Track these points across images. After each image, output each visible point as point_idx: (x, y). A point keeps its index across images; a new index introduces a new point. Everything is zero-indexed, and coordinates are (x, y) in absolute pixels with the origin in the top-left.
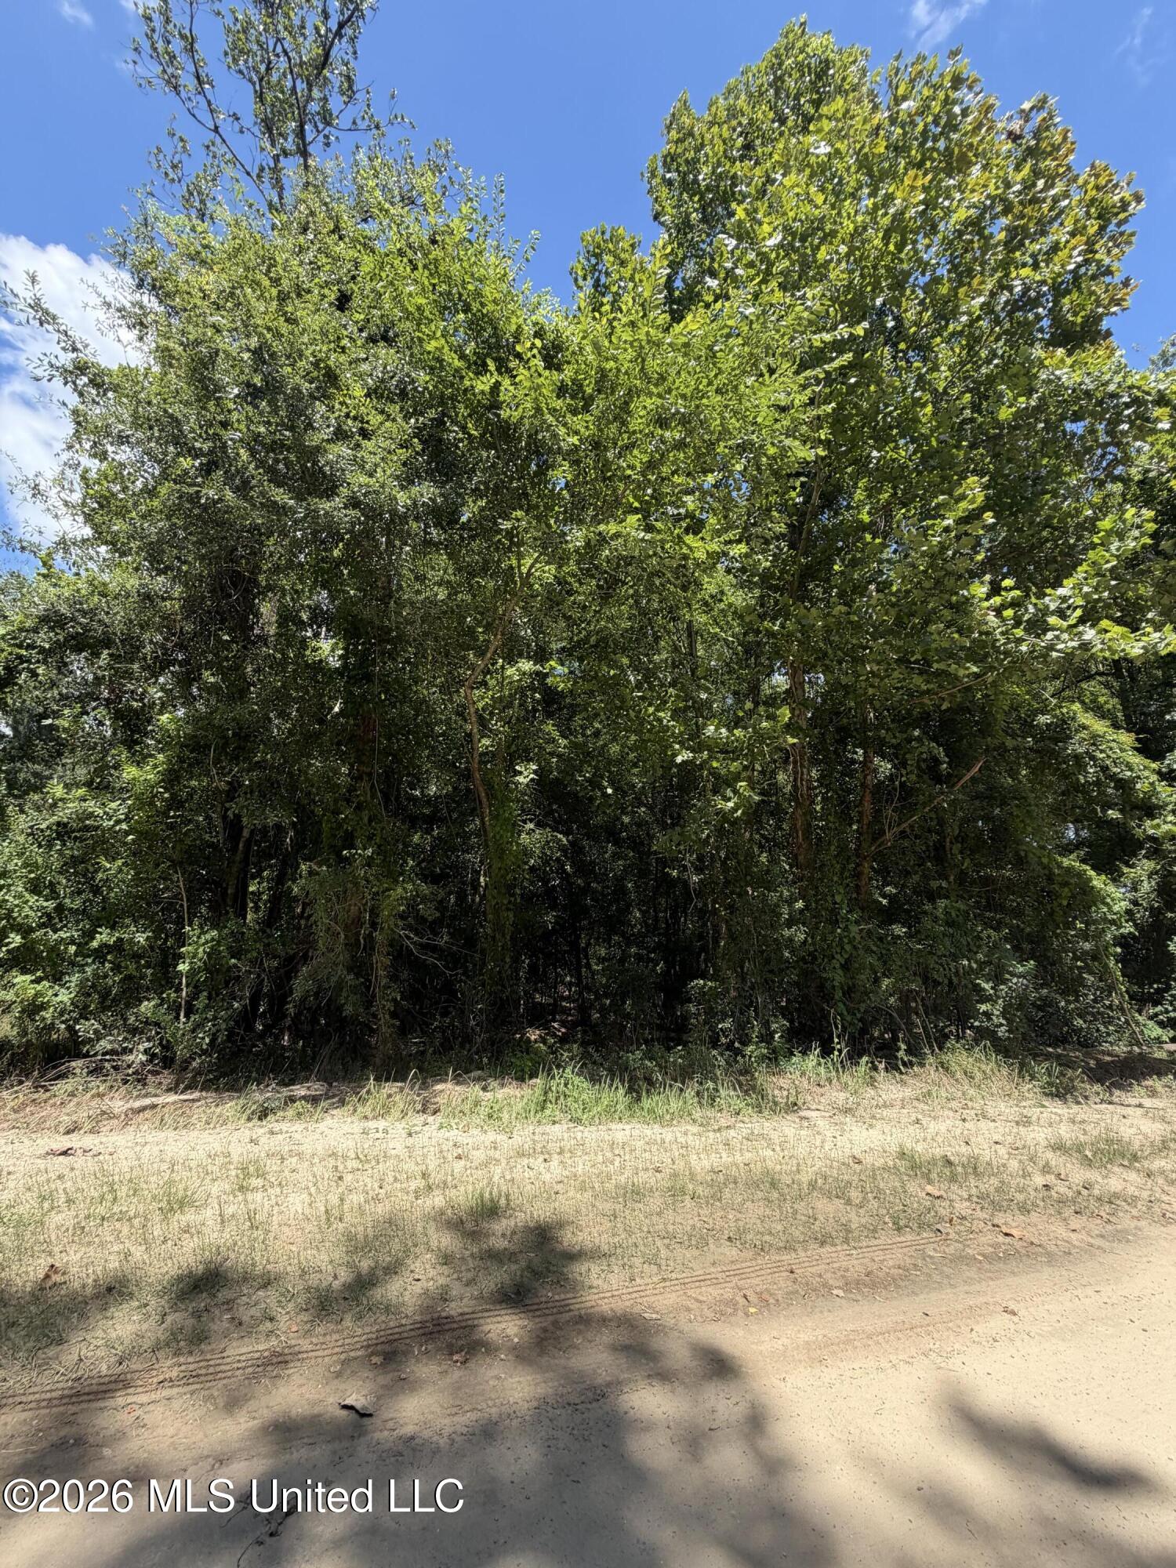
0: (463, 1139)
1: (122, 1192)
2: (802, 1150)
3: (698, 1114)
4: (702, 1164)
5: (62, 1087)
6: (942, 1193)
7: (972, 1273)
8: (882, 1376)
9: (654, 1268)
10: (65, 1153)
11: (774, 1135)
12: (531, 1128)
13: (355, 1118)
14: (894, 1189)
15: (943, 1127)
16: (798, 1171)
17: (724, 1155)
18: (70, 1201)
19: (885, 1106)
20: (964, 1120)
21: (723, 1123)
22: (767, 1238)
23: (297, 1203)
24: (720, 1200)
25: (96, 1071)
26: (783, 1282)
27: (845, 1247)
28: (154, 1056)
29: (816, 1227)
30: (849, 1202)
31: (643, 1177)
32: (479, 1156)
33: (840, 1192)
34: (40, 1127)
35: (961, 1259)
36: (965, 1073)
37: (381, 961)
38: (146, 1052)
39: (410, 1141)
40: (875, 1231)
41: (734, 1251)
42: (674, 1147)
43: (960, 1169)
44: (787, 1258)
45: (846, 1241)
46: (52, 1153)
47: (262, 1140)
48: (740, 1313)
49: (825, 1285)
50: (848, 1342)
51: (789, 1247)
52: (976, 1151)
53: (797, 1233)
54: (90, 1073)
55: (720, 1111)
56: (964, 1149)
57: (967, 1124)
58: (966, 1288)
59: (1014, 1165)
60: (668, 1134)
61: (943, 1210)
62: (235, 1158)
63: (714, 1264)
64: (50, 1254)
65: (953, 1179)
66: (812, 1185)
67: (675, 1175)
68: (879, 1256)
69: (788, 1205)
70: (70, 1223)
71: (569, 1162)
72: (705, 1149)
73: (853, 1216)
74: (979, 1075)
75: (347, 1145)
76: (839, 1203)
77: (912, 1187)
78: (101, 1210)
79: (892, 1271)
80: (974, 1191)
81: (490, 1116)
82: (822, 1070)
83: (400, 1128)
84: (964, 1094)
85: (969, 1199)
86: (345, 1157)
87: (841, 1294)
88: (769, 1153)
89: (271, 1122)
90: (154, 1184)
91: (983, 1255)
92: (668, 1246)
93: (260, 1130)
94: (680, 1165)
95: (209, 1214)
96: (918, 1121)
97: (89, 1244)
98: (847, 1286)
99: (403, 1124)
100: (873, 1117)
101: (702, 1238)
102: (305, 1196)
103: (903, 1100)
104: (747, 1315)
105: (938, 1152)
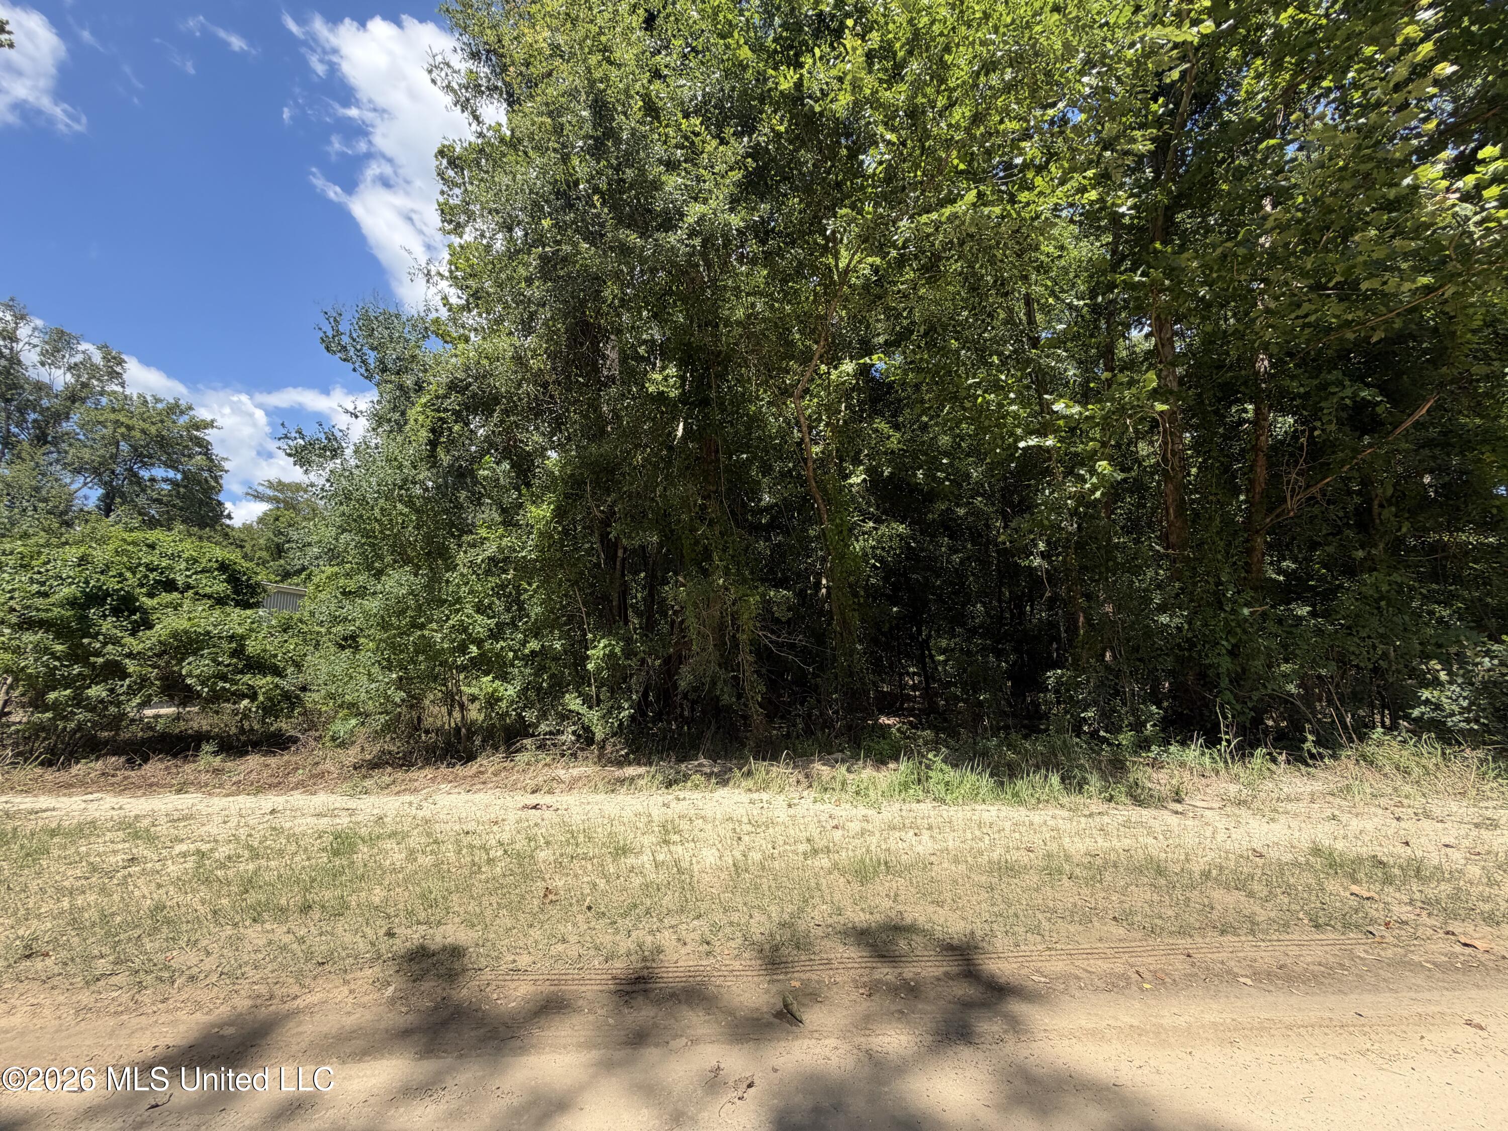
0: (837, 812)
1: (581, 839)
2: (1190, 840)
3: (1065, 800)
4: (1077, 847)
5: (522, 758)
6: (1372, 894)
7: (1420, 980)
8: (1306, 1066)
9: (1039, 938)
10: (535, 807)
11: (1155, 824)
12: (897, 805)
13: (741, 790)
14: (1308, 886)
15: (1369, 826)
16: (1188, 860)
17: (1100, 840)
18: (548, 843)
19: (1289, 799)
20: (1398, 819)
21: (1094, 808)
22: (1159, 922)
23: (709, 856)
24: (1101, 882)
25: (541, 747)
26: (1179, 965)
27: (1251, 938)
28: (579, 736)
29: (1215, 915)
30: (1251, 894)
31: (1014, 856)
32: (855, 827)
33: (1241, 884)
34: (514, 787)
35: (1403, 964)
36: (1398, 768)
37: (746, 658)
38: (574, 733)
39: (792, 811)
40: (1286, 925)
41: (1122, 931)
42: (1044, 829)
43: (1397, 871)
44: (1183, 942)
45: (1252, 932)
46: (526, 807)
47: (673, 805)
48: (1134, 988)
49: (1229, 972)
50: (1262, 1029)
51: (1183, 932)
52: (1419, 854)
53: (1192, 920)
54: (538, 748)
55: (1090, 797)
56: (1401, 849)
57: (1403, 824)
58: (1413, 995)
59: (1474, 871)
60: (1037, 817)
61: (1374, 911)
62: (656, 818)
63: (1100, 940)
64: (544, 879)
65: (1388, 880)
66: (1206, 875)
67: (1049, 856)
68: (1294, 951)
69: (1178, 893)
70: (552, 858)
71: (940, 837)
72: (1077, 833)
73: (1258, 909)
74: (1417, 771)
75: (740, 812)
76: (1241, 896)
77: (1332, 886)
78: (569, 850)
79: (1311, 967)
80: (1417, 896)
81: (857, 793)
82: (1207, 760)
83: (780, 800)
84: (1395, 789)
85: (1411, 902)
86: (740, 822)
87: (1249, 982)
88: (1150, 840)
89: (676, 791)
90: (600, 834)
91: (1434, 963)
92: (1049, 920)
93: (669, 796)
94: (1053, 847)
95: (646, 859)
96: (1334, 817)
97: (568, 875)
98: (1256, 975)
99: (783, 797)
100: (1275, 810)
101: (1084, 914)
102: (714, 850)
103: (1312, 794)
104: (1141, 989)
105: (1365, 851)
